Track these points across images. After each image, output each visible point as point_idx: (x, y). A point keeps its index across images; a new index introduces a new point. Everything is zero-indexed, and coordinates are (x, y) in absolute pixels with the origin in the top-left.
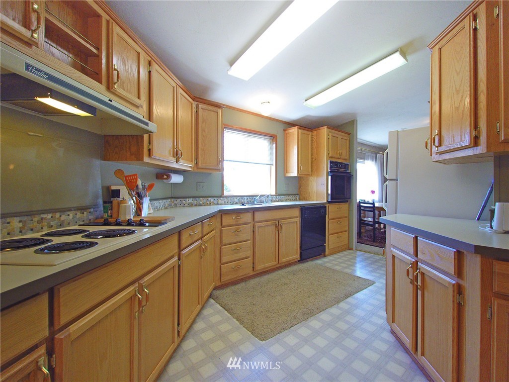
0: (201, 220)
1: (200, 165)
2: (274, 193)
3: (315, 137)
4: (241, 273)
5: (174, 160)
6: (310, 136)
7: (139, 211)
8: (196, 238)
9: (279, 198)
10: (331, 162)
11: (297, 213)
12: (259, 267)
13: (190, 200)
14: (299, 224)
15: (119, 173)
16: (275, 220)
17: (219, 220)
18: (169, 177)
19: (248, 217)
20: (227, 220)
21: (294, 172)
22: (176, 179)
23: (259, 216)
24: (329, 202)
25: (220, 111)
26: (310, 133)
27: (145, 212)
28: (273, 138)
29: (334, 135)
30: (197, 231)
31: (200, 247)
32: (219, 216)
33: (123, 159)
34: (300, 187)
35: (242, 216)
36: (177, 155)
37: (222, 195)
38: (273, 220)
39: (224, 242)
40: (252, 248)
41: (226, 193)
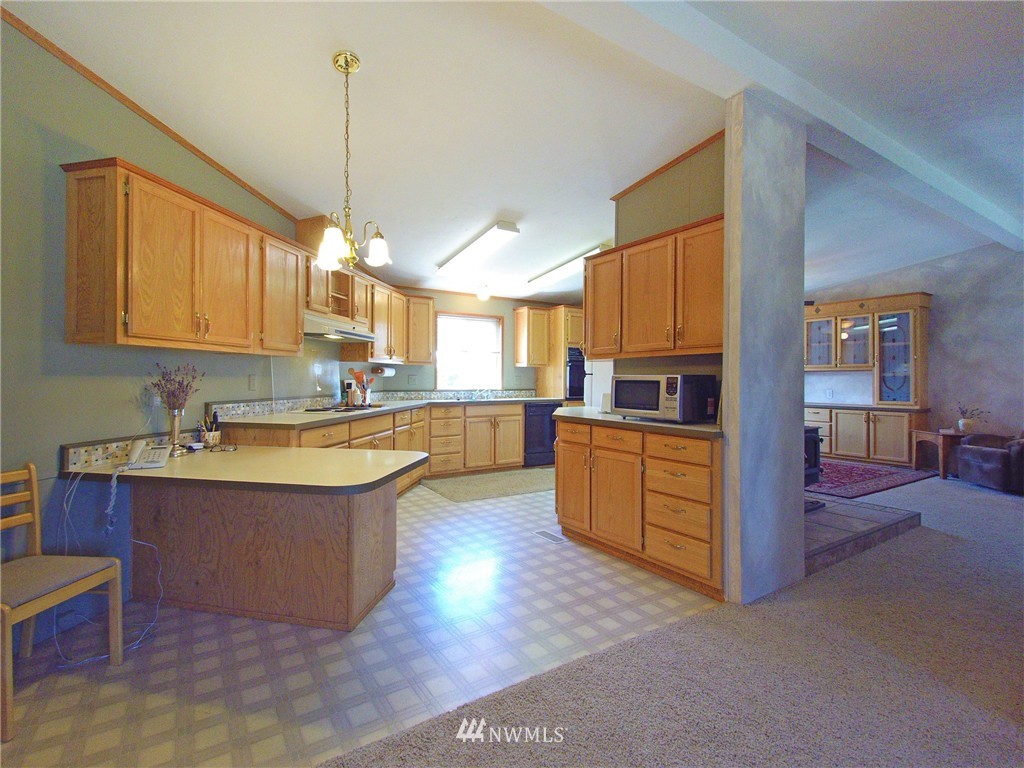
0: (411, 409)
1: (411, 359)
2: (500, 388)
3: (552, 317)
4: (450, 467)
5: (388, 357)
6: (546, 317)
7: (364, 401)
8: (406, 422)
9: (507, 393)
10: (570, 349)
11: (520, 410)
12: (471, 464)
13: (402, 394)
14: (522, 423)
15: (351, 370)
16: (491, 416)
17: (428, 412)
18: (382, 371)
19: (458, 411)
20: (437, 413)
21: (523, 362)
22: (389, 373)
23: (470, 411)
24: (567, 399)
25: (431, 302)
26: (546, 313)
27: (368, 402)
28: (500, 320)
29: (574, 314)
30: (407, 416)
31: (408, 430)
32: (428, 407)
33: (354, 360)
34: (537, 380)
35: (451, 409)
36: (390, 353)
37: (434, 390)
38: (486, 416)
39: (433, 433)
40: (463, 443)
41: (439, 387)
